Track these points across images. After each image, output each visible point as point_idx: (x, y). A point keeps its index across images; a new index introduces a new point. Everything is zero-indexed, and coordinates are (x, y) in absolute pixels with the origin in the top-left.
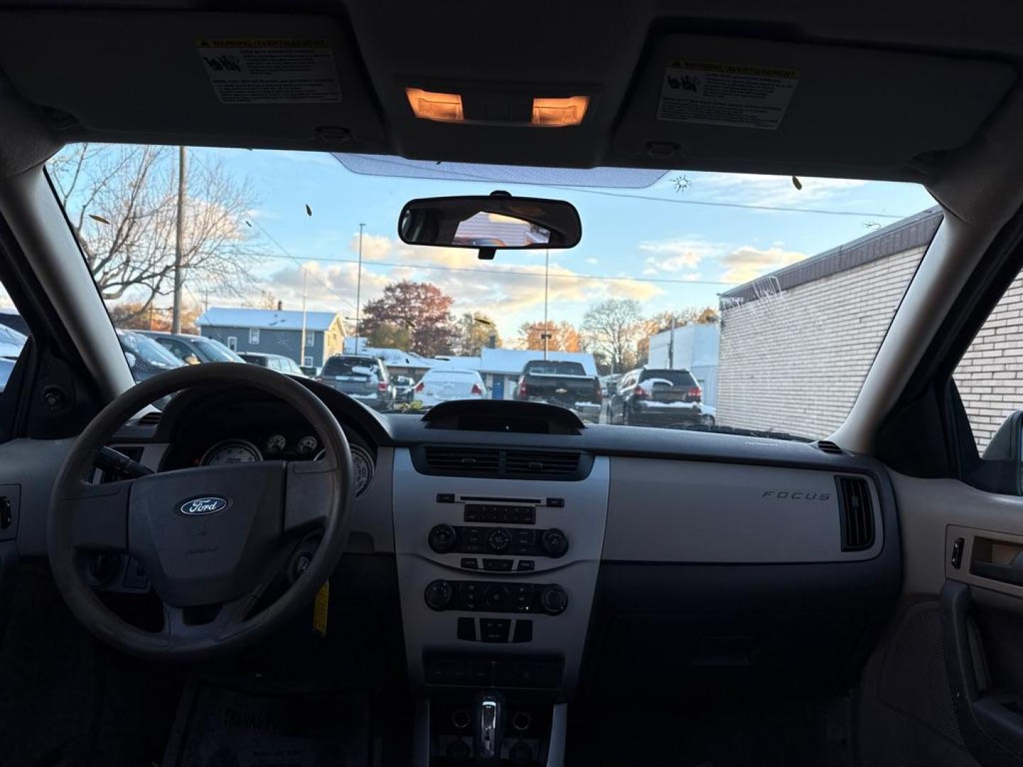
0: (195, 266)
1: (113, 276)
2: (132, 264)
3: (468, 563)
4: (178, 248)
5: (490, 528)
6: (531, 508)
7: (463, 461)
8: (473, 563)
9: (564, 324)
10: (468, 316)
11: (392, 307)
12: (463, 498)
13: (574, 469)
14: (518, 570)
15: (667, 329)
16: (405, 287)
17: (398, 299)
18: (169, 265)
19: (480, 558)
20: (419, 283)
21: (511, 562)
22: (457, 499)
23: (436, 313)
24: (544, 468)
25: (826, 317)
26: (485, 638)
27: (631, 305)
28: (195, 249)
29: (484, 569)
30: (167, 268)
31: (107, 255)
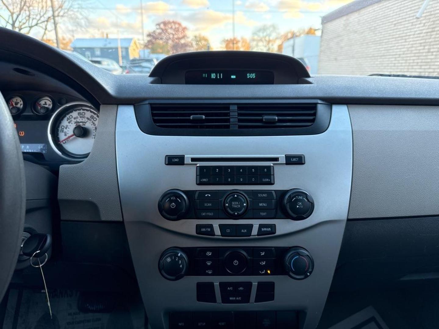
0: (62, 16)
1: (24, 24)
2: (31, 16)
3: (203, 230)
4: (52, 6)
5: (225, 191)
6: (269, 168)
7: (191, 117)
8: (209, 230)
9: (242, 38)
10: (196, 37)
11: (160, 34)
12: (193, 160)
13: (313, 121)
14: (258, 235)
15: (291, 38)
16: (165, 24)
17: (162, 29)
18: (50, 16)
19: (216, 224)
20: (171, 20)
21: (251, 226)
22: (187, 160)
23: (180, 35)
24: (279, 121)
25: (376, 25)
26: (225, 300)
27: (274, 27)
28: (61, 7)
29: (222, 236)
30: (49, 18)
31: (18, 12)
